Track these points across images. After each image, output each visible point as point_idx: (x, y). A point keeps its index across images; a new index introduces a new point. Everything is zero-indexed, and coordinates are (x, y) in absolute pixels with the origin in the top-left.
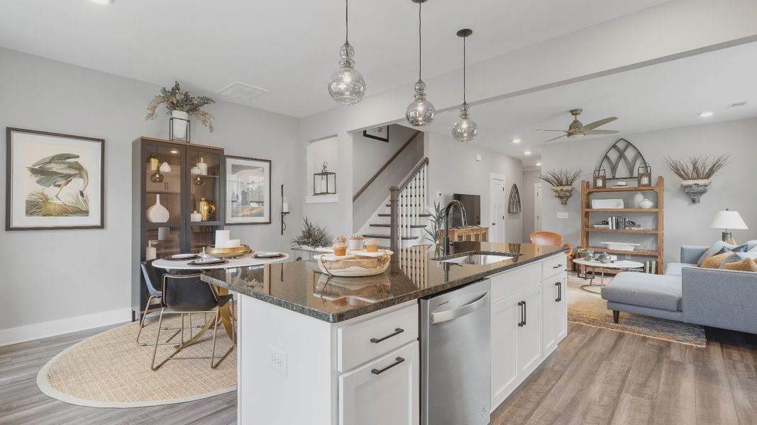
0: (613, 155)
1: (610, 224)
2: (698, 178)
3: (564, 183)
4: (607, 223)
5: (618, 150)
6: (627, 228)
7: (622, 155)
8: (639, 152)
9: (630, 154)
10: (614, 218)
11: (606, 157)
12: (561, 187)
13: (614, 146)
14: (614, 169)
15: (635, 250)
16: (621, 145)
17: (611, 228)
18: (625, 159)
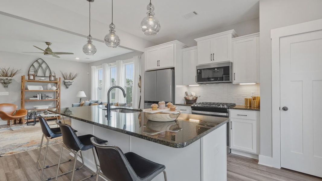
0: (36, 65)
1: (38, 97)
2: (70, 79)
3: (9, 75)
4: (37, 97)
5: (39, 63)
6: (46, 99)
7: (40, 66)
8: (48, 66)
9: (44, 66)
10: (40, 94)
11: (32, 65)
12: (7, 77)
13: (37, 61)
14: (36, 71)
15: (49, 108)
16: (40, 61)
17: (38, 99)
18: (42, 68)
